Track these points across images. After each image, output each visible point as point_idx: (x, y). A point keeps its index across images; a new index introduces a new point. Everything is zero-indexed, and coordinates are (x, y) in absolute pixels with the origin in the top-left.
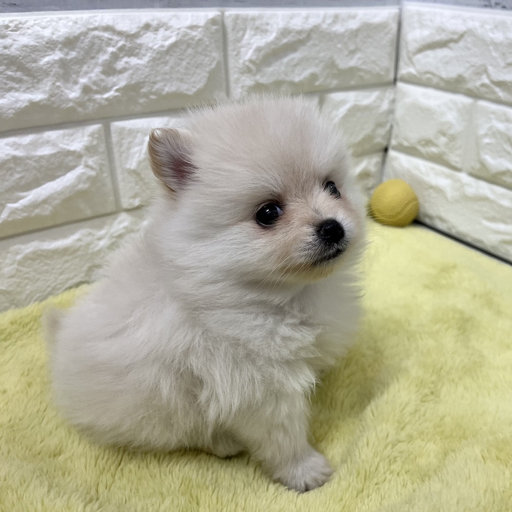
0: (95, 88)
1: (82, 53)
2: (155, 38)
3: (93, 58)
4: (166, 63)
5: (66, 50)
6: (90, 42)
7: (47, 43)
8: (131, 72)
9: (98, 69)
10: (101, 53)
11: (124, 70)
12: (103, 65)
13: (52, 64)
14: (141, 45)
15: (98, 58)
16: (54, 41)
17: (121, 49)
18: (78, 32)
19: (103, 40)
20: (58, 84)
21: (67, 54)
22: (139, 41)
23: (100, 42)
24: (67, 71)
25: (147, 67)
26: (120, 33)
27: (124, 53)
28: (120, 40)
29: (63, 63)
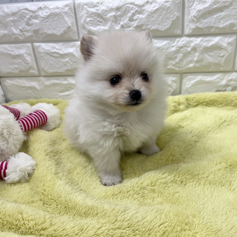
0: (125, 26)
1: (122, 13)
2: (150, 7)
3: (126, 15)
4: (153, 17)
5: (116, 12)
6: (125, 9)
7: (110, 9)
8: (139, 20)
9: (127, 19)
10: (129, 13)
11: (137, 19)
12: (129, 17)
13: (111, 17)
14: (144, 10)
15: (128, 15)
16: (112, 8)
17: (136, 11)
18: (121, 5)
19: (130, 8)
20: (113, 24)
21: (117, 13)
22: (143, 8)
23: (129, 8)
24: (116, 19)
25: (145, 18)
26: (136, 5)
27: (137, 13)
28: (136, 8)
29: (115, 17)
